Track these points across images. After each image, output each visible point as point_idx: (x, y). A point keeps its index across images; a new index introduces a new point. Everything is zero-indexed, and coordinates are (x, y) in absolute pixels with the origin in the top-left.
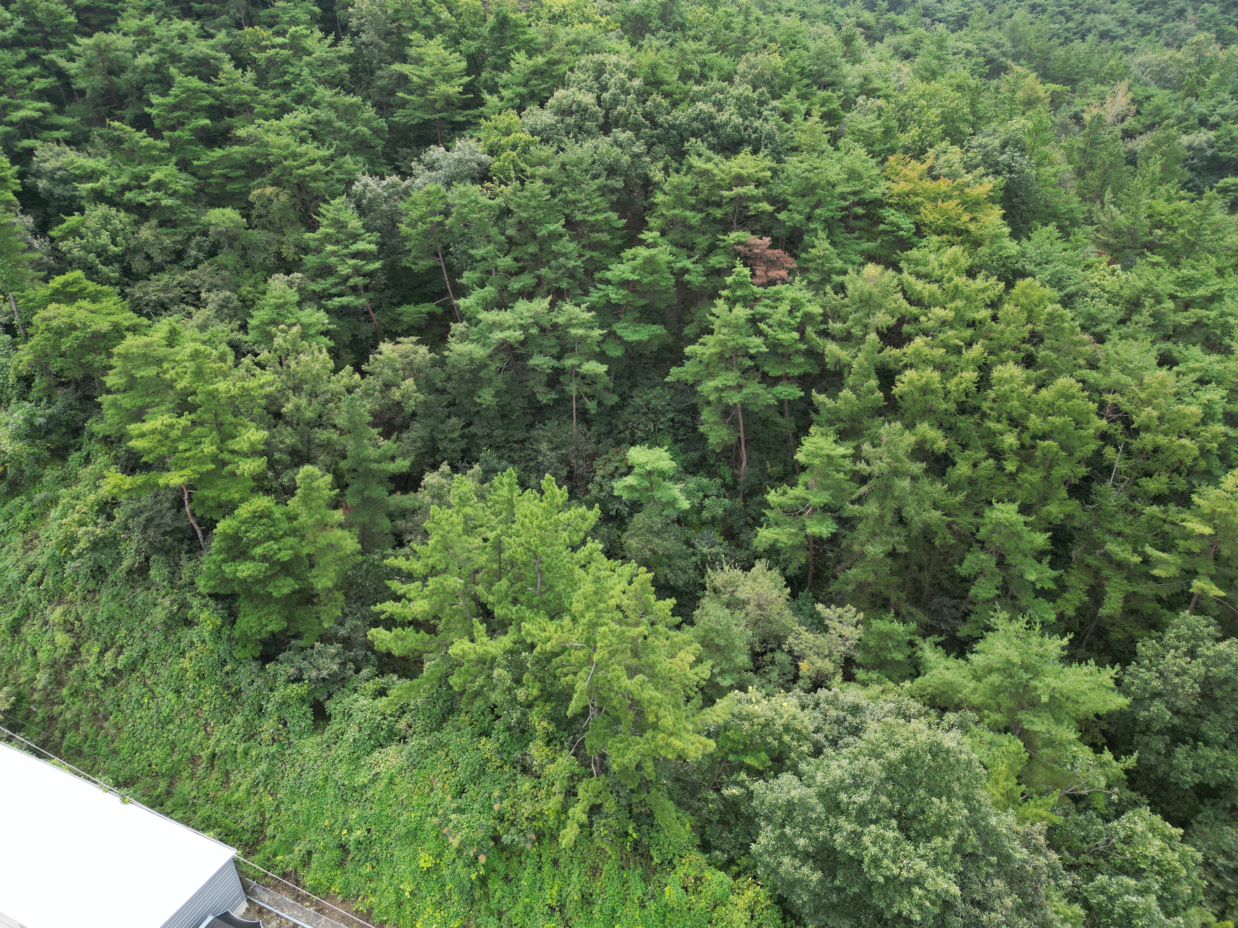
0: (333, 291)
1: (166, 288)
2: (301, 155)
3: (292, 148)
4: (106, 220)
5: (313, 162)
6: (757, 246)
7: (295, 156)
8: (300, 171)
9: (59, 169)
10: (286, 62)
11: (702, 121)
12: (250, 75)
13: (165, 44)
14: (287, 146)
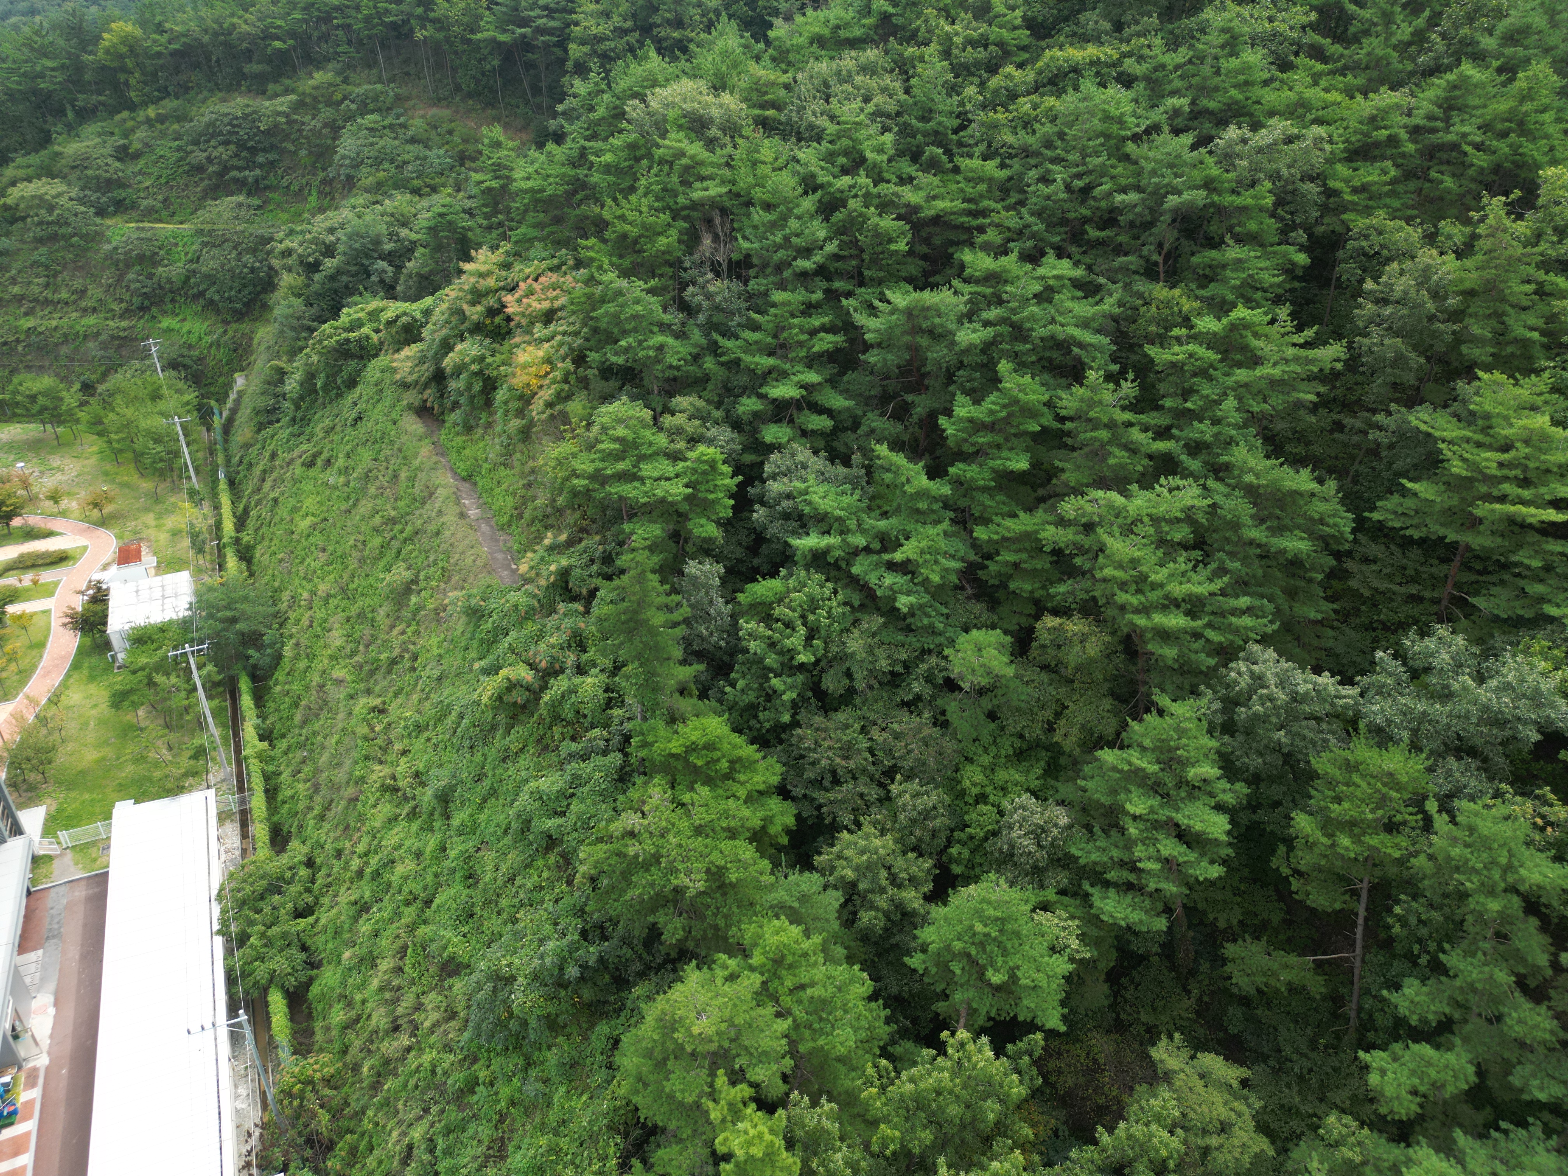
0: (1112, 875)
1: (847, 751)
2: (1154, 586)
3: (1144, 569)
4: (813, 605)
5: (1171, 604)
7: (1141, 583)
8: (1141, 621)
9: (789, 496)
10: (1204, 373)
12: (1129, 388)
13: (1014, 311)
14: (1134, 563)
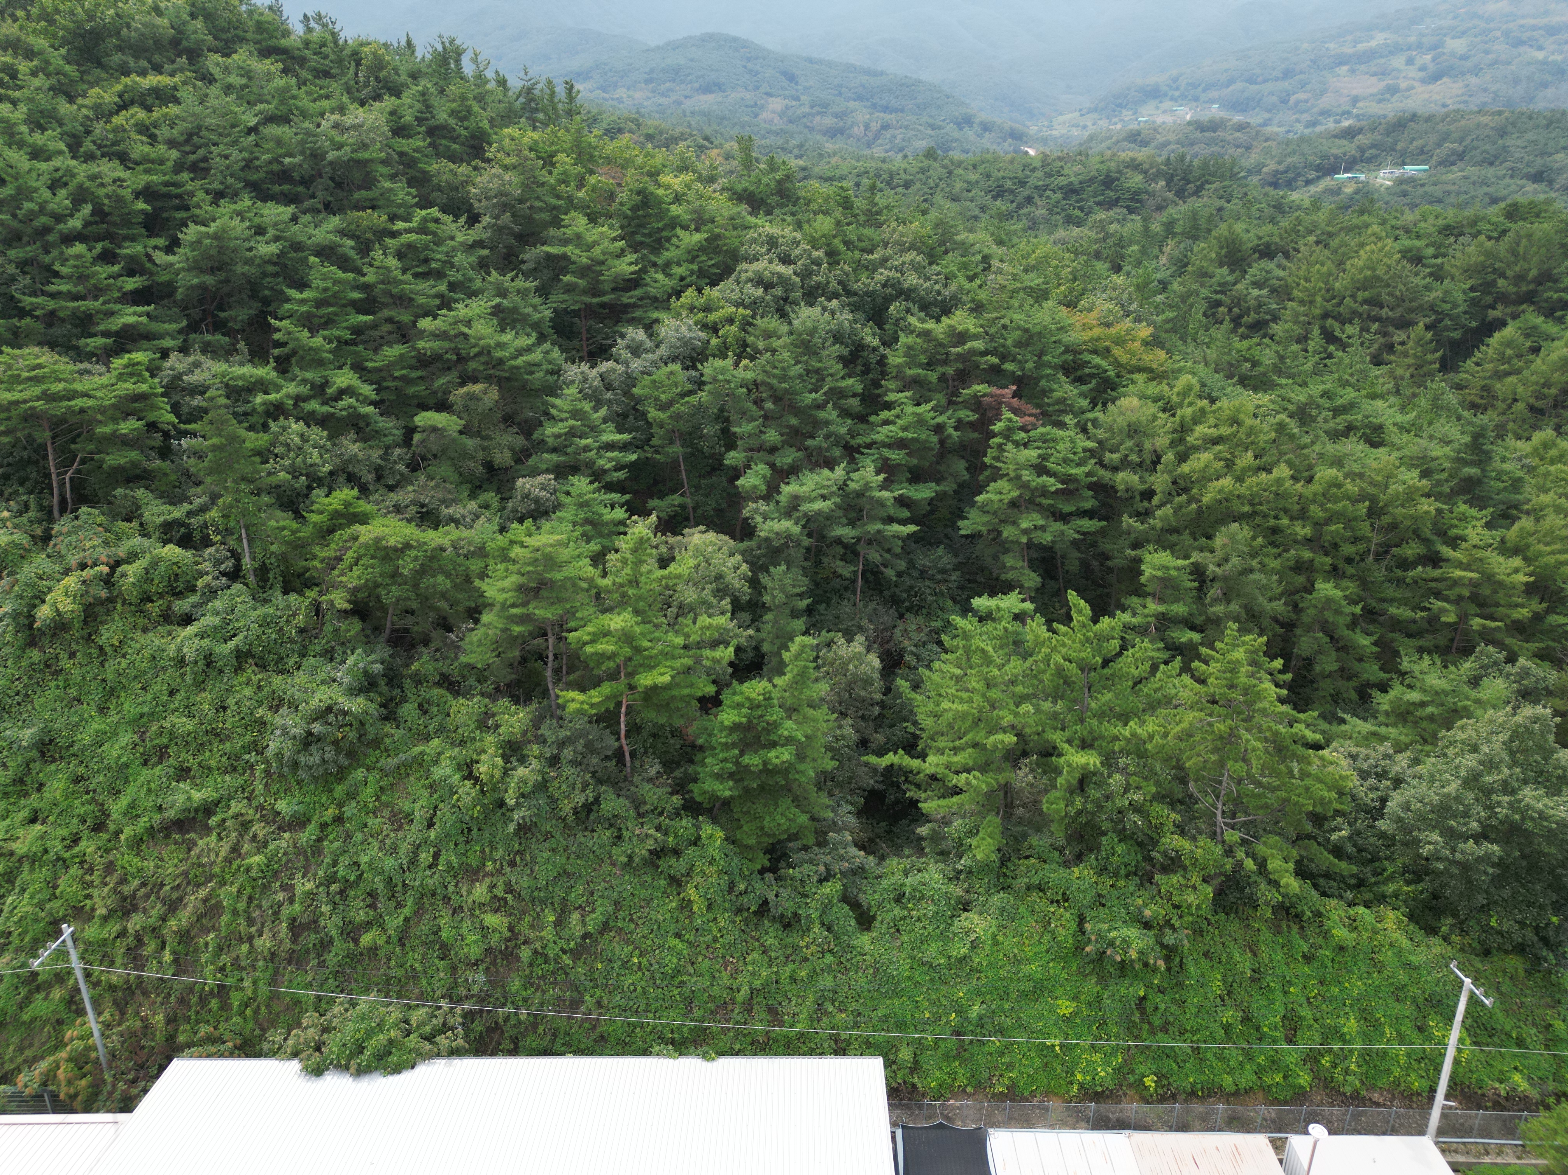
2: (507, 345)
3: (495, 338)
5: (520, 352)
6: (1003, 396)
7: (502, 346)
11: (893, 286)
